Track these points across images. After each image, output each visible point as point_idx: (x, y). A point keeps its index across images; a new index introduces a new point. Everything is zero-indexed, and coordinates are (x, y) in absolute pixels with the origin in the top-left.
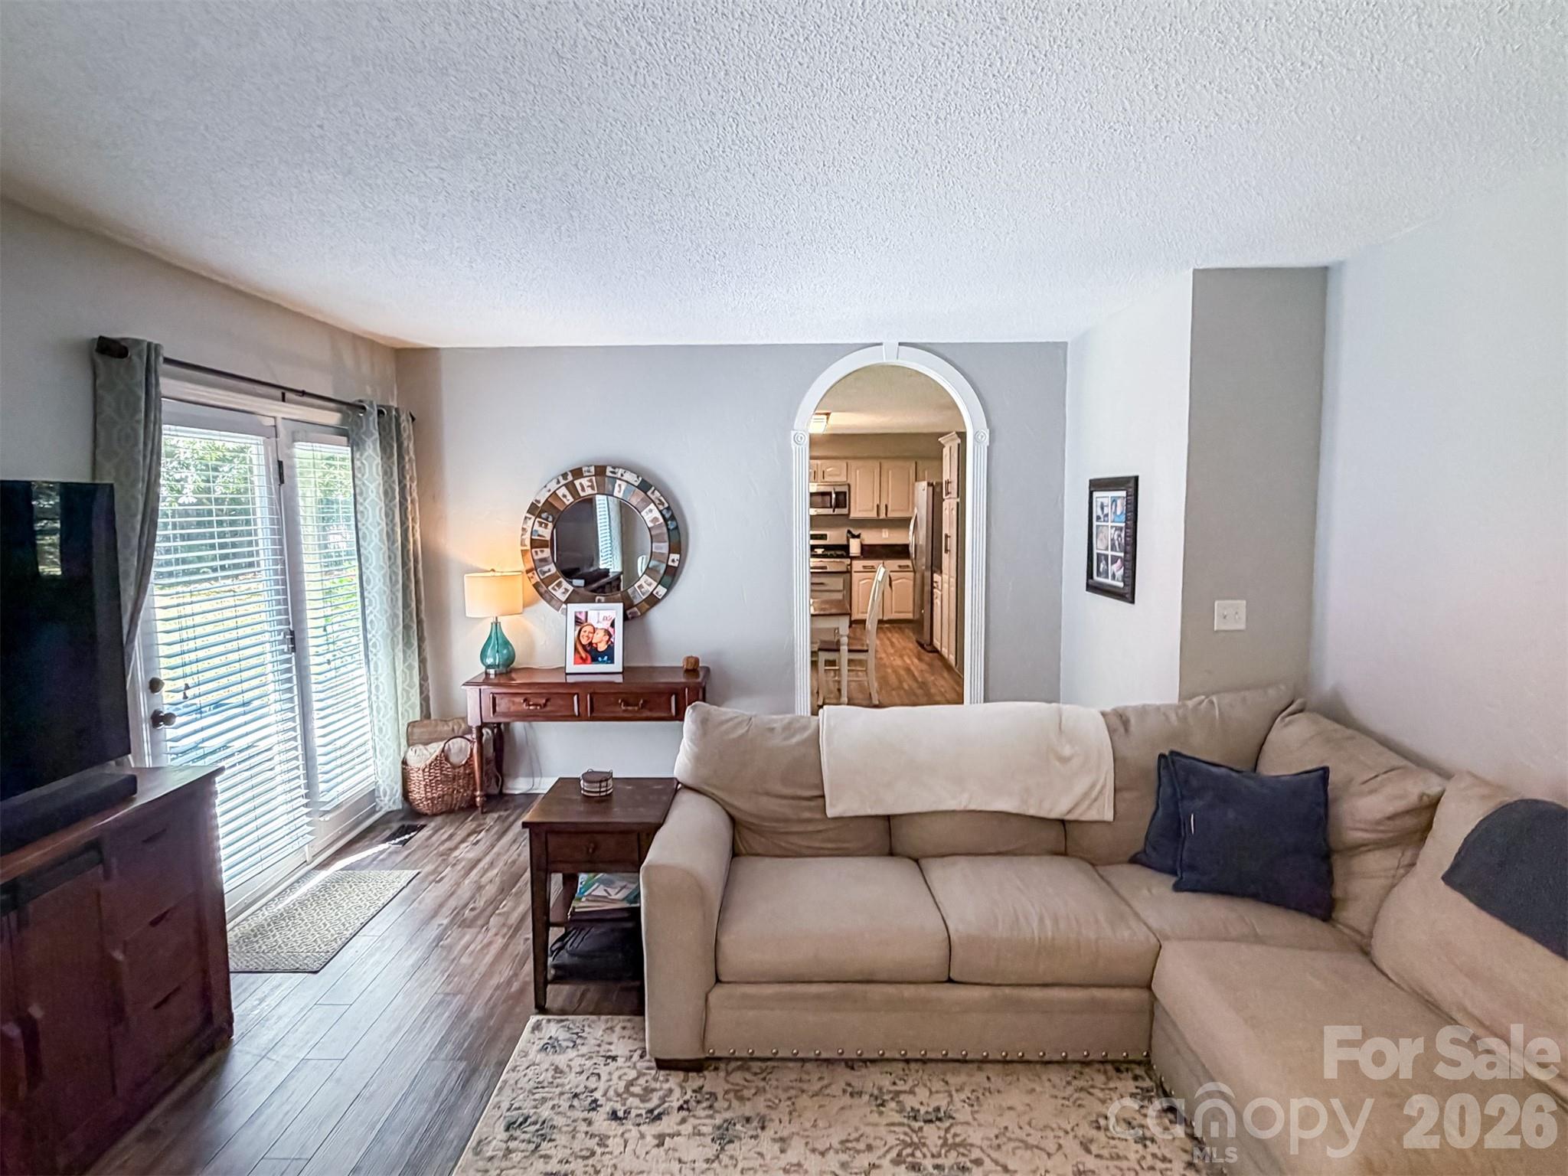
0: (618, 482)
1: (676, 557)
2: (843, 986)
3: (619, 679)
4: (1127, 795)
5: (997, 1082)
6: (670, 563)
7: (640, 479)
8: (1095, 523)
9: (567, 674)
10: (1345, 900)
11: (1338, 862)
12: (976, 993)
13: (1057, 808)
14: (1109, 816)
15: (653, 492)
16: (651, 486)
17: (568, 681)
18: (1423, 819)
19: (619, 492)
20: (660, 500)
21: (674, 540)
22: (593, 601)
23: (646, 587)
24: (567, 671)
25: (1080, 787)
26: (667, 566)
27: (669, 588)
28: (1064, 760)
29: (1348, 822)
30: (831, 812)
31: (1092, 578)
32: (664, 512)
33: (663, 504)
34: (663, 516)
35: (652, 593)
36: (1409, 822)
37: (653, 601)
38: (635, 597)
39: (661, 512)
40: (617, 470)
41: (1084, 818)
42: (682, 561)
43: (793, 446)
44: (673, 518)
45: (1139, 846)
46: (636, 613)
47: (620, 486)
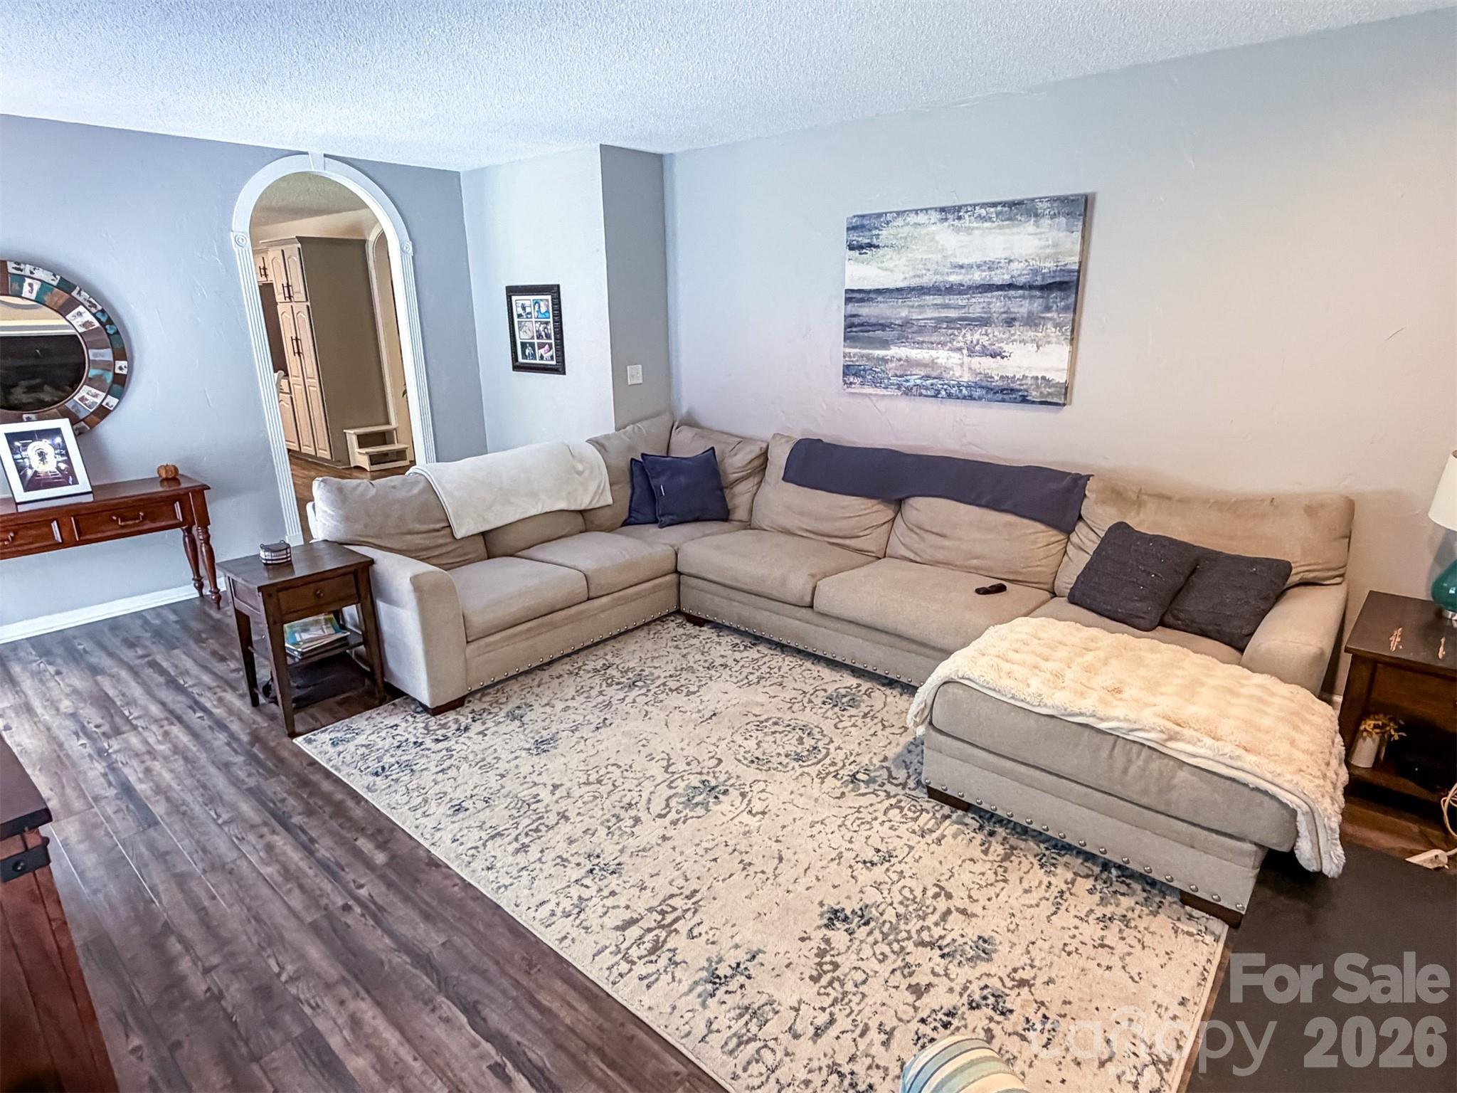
0: (28, 281)
1: (124, 363)
2: (540, 620)
3: (90, 498)
4: (616, 487)
5: (618, 646)
6: (117, 371)
7: (58, 277)
8: (516, 320)
9: (17, 504)
10: (735, 508)
11: (727, 492)
12: (604, 600)
13: (584, 503)
14: (610, 501)
15: (79, 293)
16: (75, 287)
17: (20, 510)
18: (762, 459)
19: (31, 292)
20: (90, 302)
21: (117, 346)
22: (22, 421)
23: (91, 399)
24: (17, 501)
25: (592, 488)
26: (115, 374)
27: (120, 396)
28: (580, 473)
29: (730, 470)
30: (459, 535)
31: (517, 360)
32: (99, 315)
33: (95, 306)
34: (99, 320)
35: (101, 404)
36: (757, 463)
37: (103, 412)
38: (78, 411)
39: (94, 315)
40: (22, 266)
41: (598, 506)
42: (130, 368)
43: (236, 249)
44: (110, 321)
45: (625, 516)
46: (84, 427)
47: (31, 285)
